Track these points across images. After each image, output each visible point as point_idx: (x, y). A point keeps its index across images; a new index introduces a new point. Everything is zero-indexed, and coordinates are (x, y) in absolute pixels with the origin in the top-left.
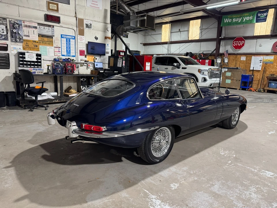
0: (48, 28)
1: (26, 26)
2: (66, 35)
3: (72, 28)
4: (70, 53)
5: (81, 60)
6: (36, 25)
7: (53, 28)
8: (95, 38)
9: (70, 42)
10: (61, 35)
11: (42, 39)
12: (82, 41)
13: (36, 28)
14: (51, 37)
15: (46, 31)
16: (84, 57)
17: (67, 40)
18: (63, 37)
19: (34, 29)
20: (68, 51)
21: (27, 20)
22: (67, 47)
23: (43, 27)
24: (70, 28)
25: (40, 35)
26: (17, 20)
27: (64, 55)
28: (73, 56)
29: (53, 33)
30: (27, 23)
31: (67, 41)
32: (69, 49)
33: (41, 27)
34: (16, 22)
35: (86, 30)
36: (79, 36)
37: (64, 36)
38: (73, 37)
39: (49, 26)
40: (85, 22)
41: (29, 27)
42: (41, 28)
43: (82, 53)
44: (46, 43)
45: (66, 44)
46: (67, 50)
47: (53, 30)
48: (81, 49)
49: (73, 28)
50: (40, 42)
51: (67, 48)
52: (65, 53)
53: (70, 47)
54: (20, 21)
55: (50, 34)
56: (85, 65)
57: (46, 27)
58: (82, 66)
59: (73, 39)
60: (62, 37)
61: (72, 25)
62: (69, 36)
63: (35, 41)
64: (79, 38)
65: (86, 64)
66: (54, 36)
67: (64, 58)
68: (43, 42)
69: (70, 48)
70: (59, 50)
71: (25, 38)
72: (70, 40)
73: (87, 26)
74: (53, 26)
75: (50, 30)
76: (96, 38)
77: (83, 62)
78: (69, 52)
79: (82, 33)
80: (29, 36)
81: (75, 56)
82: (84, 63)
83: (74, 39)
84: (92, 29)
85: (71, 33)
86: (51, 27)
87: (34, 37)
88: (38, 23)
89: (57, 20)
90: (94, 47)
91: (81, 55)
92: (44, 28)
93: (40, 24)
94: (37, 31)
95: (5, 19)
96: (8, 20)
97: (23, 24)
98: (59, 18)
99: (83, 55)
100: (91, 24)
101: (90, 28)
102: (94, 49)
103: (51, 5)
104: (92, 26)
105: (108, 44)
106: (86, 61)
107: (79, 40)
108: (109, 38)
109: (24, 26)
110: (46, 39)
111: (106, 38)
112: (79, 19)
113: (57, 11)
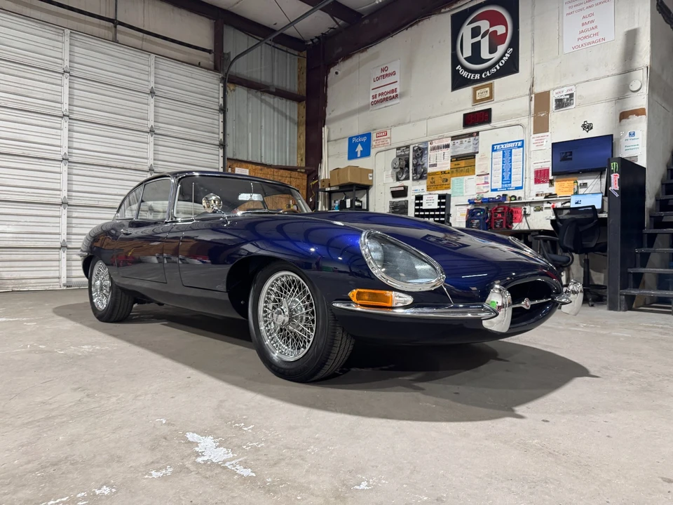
0: (467, 139)
1: (434, 149)
2: (503, 144)
3: (517, 123)
4: (510, 183)
5: (537, 195)
6: (449, 141)
7: (477, 137)
8: (584, 126)
9: (511, 156)
10: (493, 146)
11: (458, 164)
12: (541, 148)
13: (447, 146)
14: (472, 156)
15: (464, 147)
16: (547, 185)
17: (504, 153)
18: (496, 150)
19: (445, 150)
20: (505, 179)
21: (436, 137)
22: (503, 170)
23: (459, 141)
24: (513, 123)
25: (456, 159)
26: (422, 143)
27: (496, 190)
28: (517, 188)
29: (476, 148)
30: (435, 144)
31: (503, 157)
32: (509, 173)
33: (456, 141)
34: (421, 146)
35: (555, 116)
36: (533, 136)
37: (498, 146)
38: (520, 144)
39: (471, 135)
40: (553, 97)
41: (439, 148)
42: (457, 145)
43: (540, 176)
44: (462, 171)
45: (503, 163)
46: (503, 176)
47: (476, 142)
48: (539, 167)
49: (519, 123)
50: (452, 172)
51: (503, 172)
52: (499, 185)
53: (511, 169)
54: (426, 143)
55: (470, 150)
56: (546, 205)
57: (464, 140)
58: (540, 209)
59: (519, 147)
60: (493, 150)
61: (520, 115)
62: (509, 143)
63: (444, 172)
64: (533, 141)
65: (548, 202)
66: (478, 152)
67: (494, 195)
68: (457, 171)
69: (511, 171)
70: (486, 180)
71: (430, 170)
72: (511, 152)
73: (560, 104)
74: (478, 133)
75: (471, 143)
76: (587, 127)
77: (541, 198)
78: (507, 179)
79: (541, 126)
80: (435, 165)
81: (521, 188)
82: (542, 202)
83: (522, 146)
84: (573, 106)
85: (516, 134)
86: (473, 136)
87: (443, 164)
88: (452, 137)
89: (483, 117)
90: (571, 152)
91: (537, 181)
92: (461, 143)
93: (454, 138)
94: (448, 153)
95: (408, 147)
96: (411, 147)
97: (430, 146)
98: (489, 111)
99: (544, 182)
100: (571, 95)
101: (567, 105)
102: (571, 159)
103: (478, 92)
104: (574, 98)
105: (632, 131)
106: (551, 194)
107: (533, 147)
108: (638, 112)
109: (431, 150)
110: (462, 163)
111: (624, 116)
112: (537, 95)
113: (490, 98)
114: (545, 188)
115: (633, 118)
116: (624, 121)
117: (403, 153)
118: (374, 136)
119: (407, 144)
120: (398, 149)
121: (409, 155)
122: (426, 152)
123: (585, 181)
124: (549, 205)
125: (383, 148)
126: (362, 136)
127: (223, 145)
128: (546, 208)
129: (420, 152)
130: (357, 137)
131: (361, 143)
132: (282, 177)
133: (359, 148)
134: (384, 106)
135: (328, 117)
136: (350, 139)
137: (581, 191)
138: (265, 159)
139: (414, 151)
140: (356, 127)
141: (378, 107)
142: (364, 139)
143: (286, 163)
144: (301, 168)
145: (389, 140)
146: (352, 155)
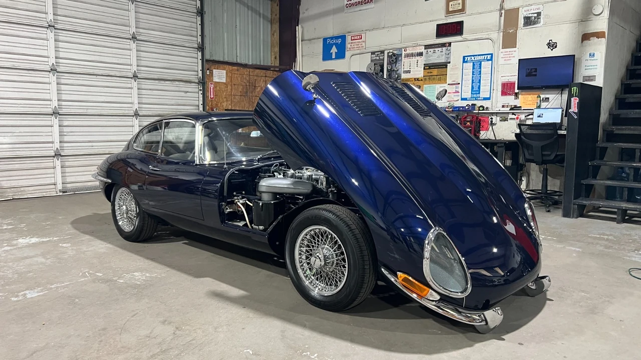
0: (440, 49)
1: (408, 56)
2: (473, 56)
3: (487, 37)
4: (479, 93)
5: (503, 106)
6: (422, 49)
7: (449, 48)
8: (549, 45)
9: (480, 68)
10: (464, 57)
11: (428, 73)
12: (508, 62)
13: (421, 54)
14: (444, 66)
15: (437, 56)
16: (513, 97)
17: (474, 65)
18: (467, 62)
19: (418, 58)
20: (474, 90)
21: (410, 44)
22: (473, 80)
23: (432, 50)
24: (484, 37)
25: (428, 67)
26: (397, 49)
27: (465, 99)
28: (485, 99)
29: (448, 58)
30: (409, 51)
31: (473, 68)
32: (479, 84)
33: (429, 50)
34: (395, 52)
35: (523, 33)
36: (502, 50)
37: (469, 58)
38: (489, 57)
39: (443, 45)
40: (522, 14)
41: (412, 55)
42: (430, 53)
43: (507, 89)
44: (434, 79)
45: (473, 74)
46: (472, 86)
47: (448, 52)
48: (506, 80)
49: (489, 37)
50: (425, 79)
51: (473, 83)
52: (468, 95)
53: (480, 80)
54: (400, 49)
55: (442, 60)
56: (511, 116)
57: (436, 49)
58: (506, 120)
59: (488, 60)
60: (464, 62)
61: (490, 30)
62: (479, 55)
63: (418, 79)
64: (501, 55)
65: (513, 114)
66: (450, 63)
67: (464, 104)
68: (430, 79)
69: (480, 82)
70: (457, 90)
71: (404, 76)
72: (480, 64)
73: (528, 21)
74: (450, 44)
75: (444, 53)
76: (552, 45)
77: (507, 110)
78: (476, 90)
79: (510, 41)
80: (409, 72)
81: (489, 99)
82: (508, 113)
83: (491, 60)
84: (540, 25)
85: (485, 48)
86: (445, 47)
87: (417, 71)
88: (425, 46)
89: (456, 29)
90: (536, 69)
91: (504, 93)
92: (434, 52)
93: (427, 47)
94: (422, 61)
95: (382, 52)
96: (386, 52)
97: (404, 53)
98: (461, 24)
99: (510, 94)
100: (539, 14)
101: (535, 23)
102: (536, 75)
103: (451, 3)
104: (542, 17)
105: (592, 52)
106: (516, 107)
107: (501, 61)
108: (599, 35)
109: (405, 57)
110: (435, 72)
111: (586, 37)
112: (507, 11)
113: (462, 10)
114: (511, 100)
115: (594, 40)
116: (585, 42)
117: (378, 58)
118: (348, 39)
119: (382, 49)
120: (373, 53)
121: (383, 60)
122: (400, 58)
123: (547, 96)
124: (514, 116)
125: (358, 52)
126: (337, 38)
127: (201, 48)
128: (511, 119)
129: (395, 58)
130: (332, 38)
131: (336, 45)
132: (257, 76)
133: (334, 50)
134: (359, 9)
135: (301, 16)
136: (325, 40)
137: (544, 105)
138: (240, 58)
139: (388, 56)
140: (331, 27)
141: (352, 10)
142: (339, 41)
143: (260, 62)
144: (275, 67)
145: (364, 44)
146: (327, 56)
